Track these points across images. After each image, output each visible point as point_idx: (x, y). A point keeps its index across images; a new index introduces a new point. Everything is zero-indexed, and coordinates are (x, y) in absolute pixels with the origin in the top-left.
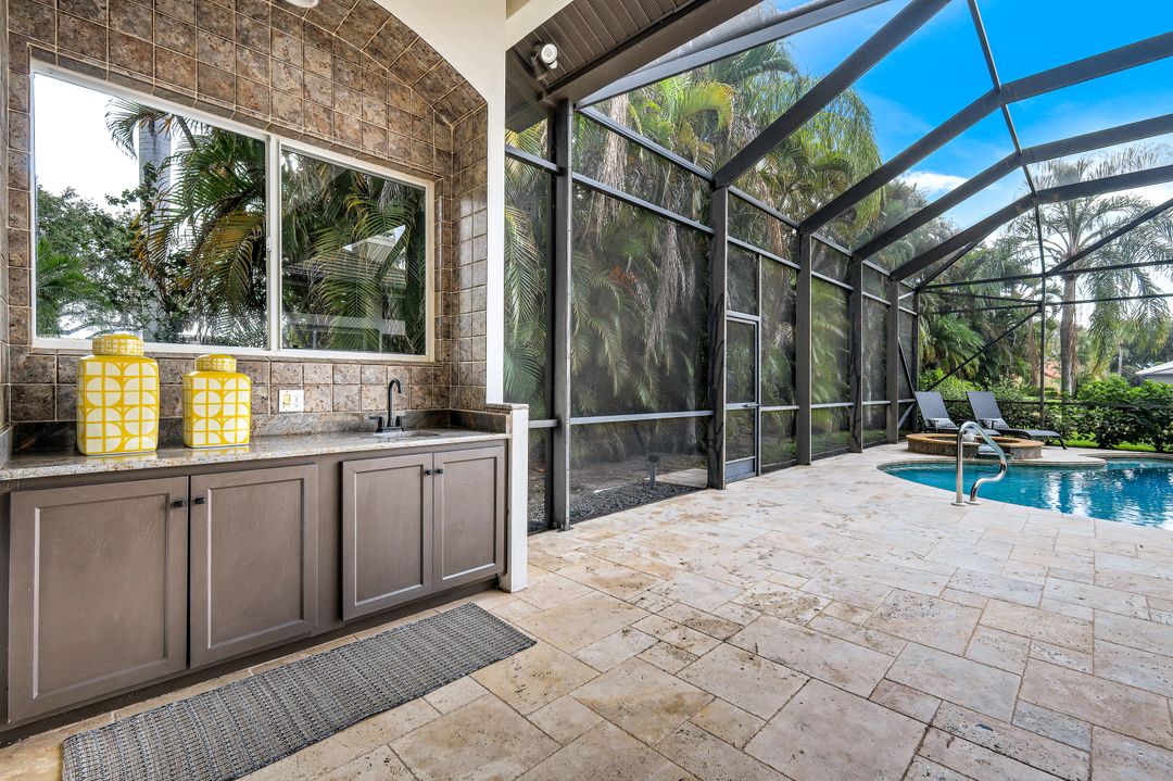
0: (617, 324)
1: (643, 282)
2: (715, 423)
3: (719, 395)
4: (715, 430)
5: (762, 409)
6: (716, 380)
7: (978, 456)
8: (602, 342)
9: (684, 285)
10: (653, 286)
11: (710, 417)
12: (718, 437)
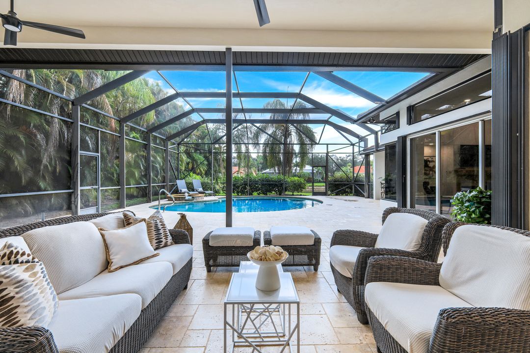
0: (23, 152)
1: (41, 134)
2: (75, 195)
3: (76, 184)
4: (75, 197)
5: (100, 188)
6: (75, 178)
7: (186, 200)
8: (13, 162)
9: (66, 137)
10: (47, 136)
11: (72, 192)
12: (76, 200)
